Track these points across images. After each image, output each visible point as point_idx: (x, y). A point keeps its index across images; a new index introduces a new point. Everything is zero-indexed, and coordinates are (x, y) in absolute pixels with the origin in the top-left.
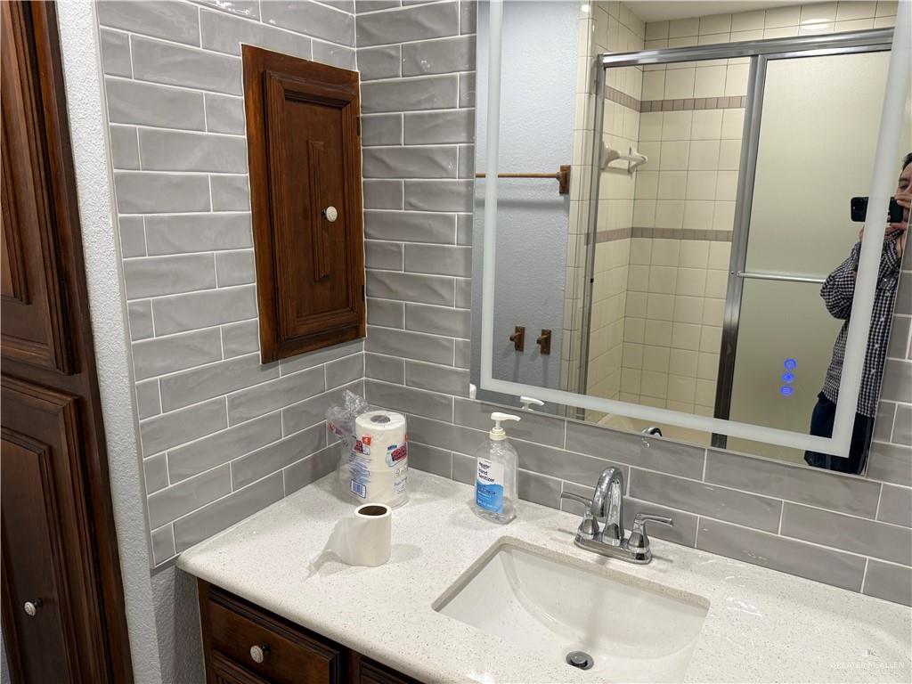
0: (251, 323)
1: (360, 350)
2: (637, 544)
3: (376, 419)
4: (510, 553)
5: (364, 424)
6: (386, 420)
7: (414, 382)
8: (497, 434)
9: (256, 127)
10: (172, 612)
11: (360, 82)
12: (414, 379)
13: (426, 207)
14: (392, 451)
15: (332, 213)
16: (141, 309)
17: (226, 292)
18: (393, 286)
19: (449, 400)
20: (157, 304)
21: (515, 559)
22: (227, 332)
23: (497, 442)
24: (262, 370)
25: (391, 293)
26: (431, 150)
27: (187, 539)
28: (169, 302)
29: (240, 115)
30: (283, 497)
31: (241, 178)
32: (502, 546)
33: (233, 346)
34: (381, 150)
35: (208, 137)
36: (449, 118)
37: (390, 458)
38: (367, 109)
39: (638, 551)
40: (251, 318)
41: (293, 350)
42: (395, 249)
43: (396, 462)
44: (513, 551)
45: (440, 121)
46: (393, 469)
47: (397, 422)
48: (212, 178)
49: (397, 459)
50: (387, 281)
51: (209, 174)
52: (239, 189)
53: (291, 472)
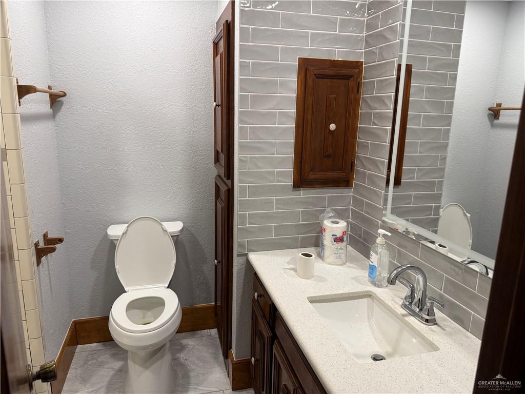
0: (289, 171)
1: (349, 193)
2: (426, 314)
3: (333, 222)
4: (373, 301)
5: (327, 223)
6: (337, 223)
7: (367, 212)
8: (380, 240)
9: (301, 91)
10: (243, 274)
11: (364, 66)
12: (368, 211)
13: (380, 125)
14: (334, 237)
15: (333, 127)
16: (244, 159)
17: (279, 157)
18: (365, 164)
19: (378, 223)
20: (250, 158)
21: (375, 305)
22: (278, 172)
23: (380, 244)
24: (293, 191)
25: (364, 167)
26: (383, 96)
27: (253, 248)
28: (255, 157)
29: (294, 86)
30: (298, 248)
31: (292, 112)
32: (368, 295)
33: (280, 179)
34: (367, 97)
35: (278, 96)
36: (391, 81)
37: (333, 240)
38: (365, 78)
39: (427, 317)
40: (290, 168)
41: (308, 185)
42: (366, 144)
43: (336, 243)
44: (375, 300)
45: (388, 82)
46: (334, 246)
47: (343, 224)
48: (278, 112)
49: (337, 242)
50: (363, 160)
51: (277, 111)
52: (290, 116)
53: (303, 239)
